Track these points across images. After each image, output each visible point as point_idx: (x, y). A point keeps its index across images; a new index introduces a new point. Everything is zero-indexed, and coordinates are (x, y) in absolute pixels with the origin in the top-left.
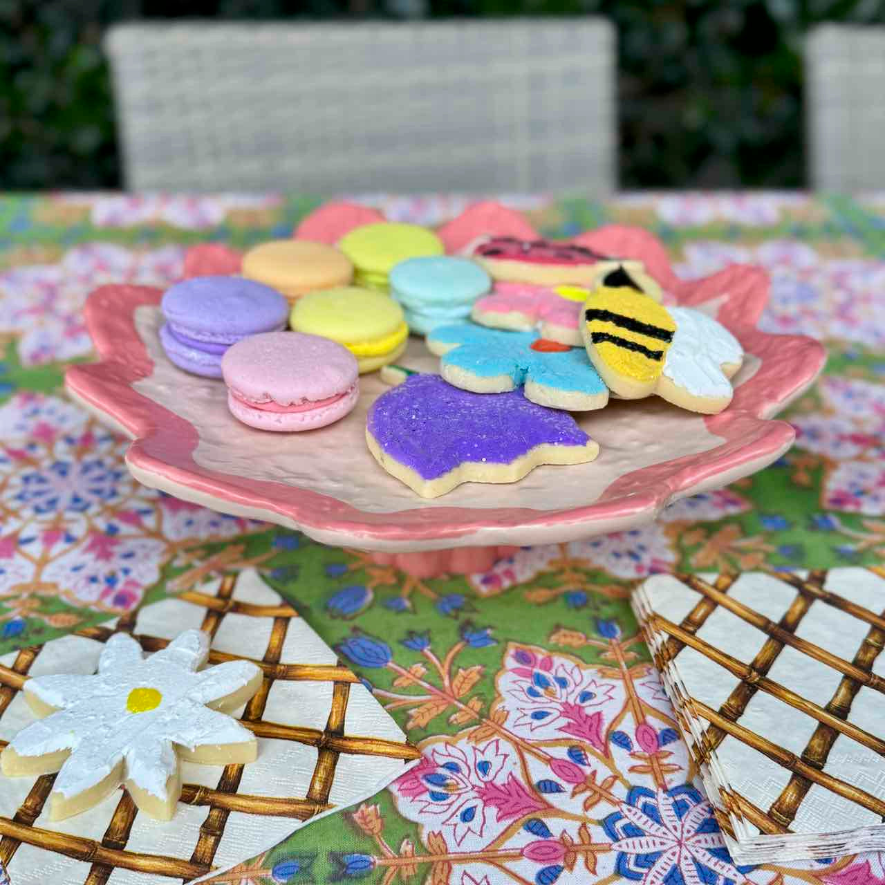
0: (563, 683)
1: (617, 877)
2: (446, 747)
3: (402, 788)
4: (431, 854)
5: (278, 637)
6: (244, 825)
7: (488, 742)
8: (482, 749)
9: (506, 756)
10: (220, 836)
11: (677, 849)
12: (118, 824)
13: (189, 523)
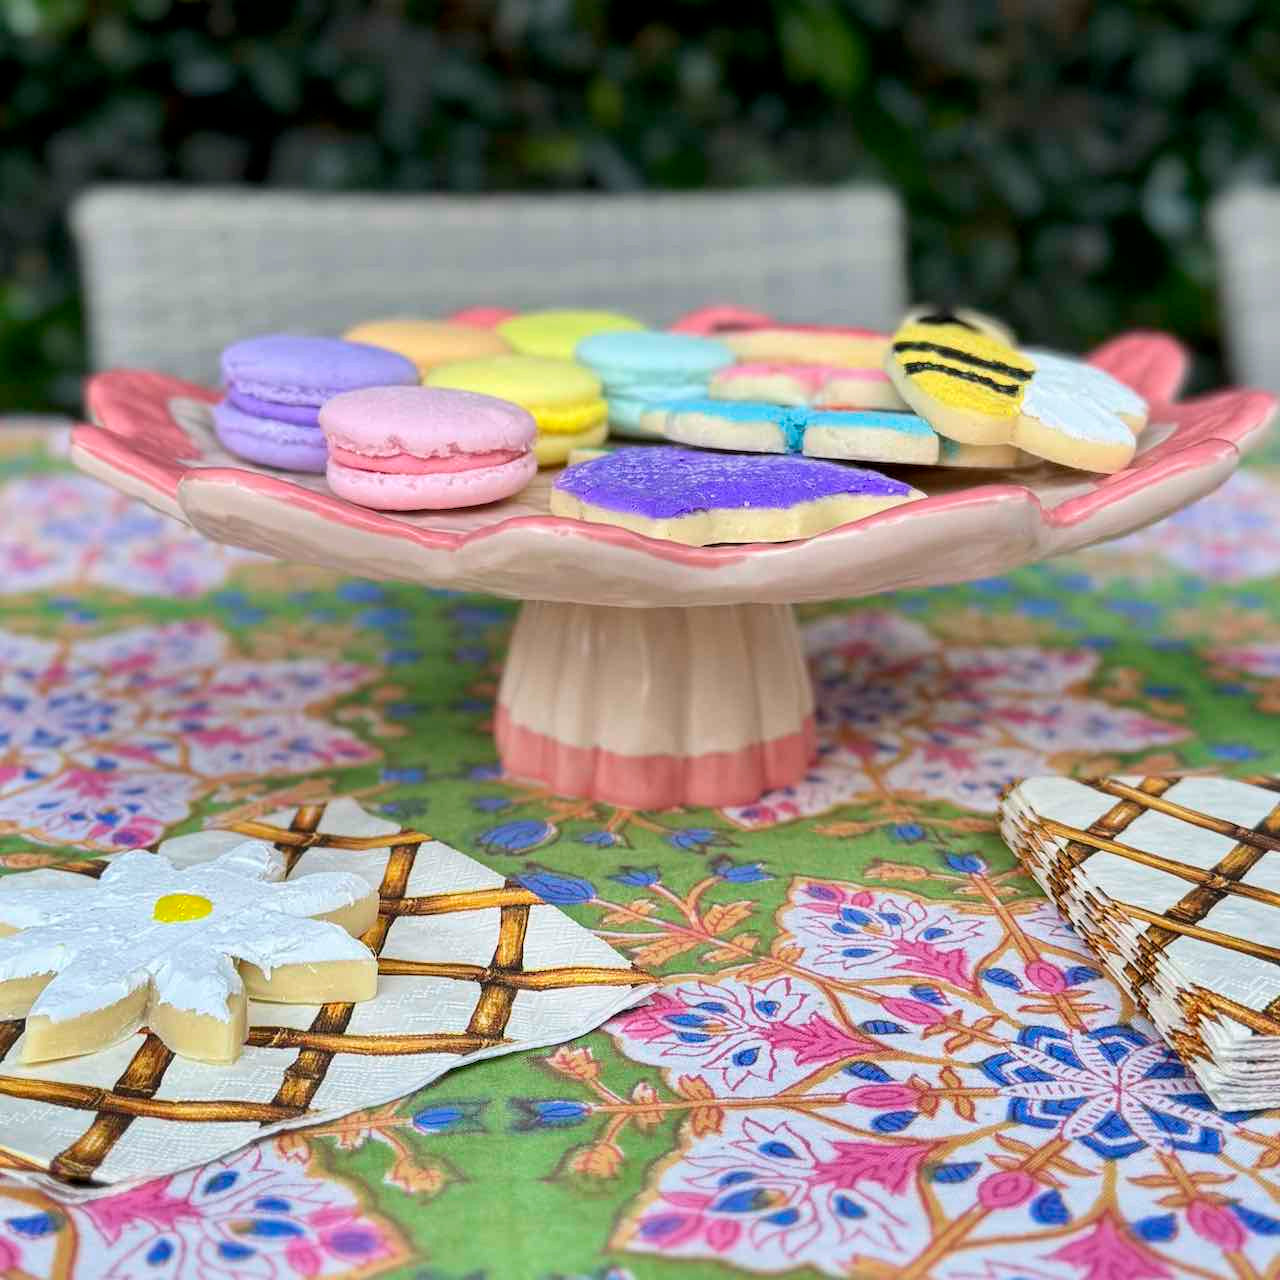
0: (894, 919)
1: (1011, 1124)
2: (700, 986)
3: (628, 1029)
4: (686, 1100)
5: (400, 868)
6: (359, 1068)
7: (771, 981)
8: (763, 988)
9: (804, 996)
10: (320, 1080)
11: (1115, 1095)
12: (140, 1070)
13: (237, 757)
